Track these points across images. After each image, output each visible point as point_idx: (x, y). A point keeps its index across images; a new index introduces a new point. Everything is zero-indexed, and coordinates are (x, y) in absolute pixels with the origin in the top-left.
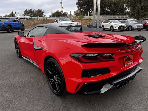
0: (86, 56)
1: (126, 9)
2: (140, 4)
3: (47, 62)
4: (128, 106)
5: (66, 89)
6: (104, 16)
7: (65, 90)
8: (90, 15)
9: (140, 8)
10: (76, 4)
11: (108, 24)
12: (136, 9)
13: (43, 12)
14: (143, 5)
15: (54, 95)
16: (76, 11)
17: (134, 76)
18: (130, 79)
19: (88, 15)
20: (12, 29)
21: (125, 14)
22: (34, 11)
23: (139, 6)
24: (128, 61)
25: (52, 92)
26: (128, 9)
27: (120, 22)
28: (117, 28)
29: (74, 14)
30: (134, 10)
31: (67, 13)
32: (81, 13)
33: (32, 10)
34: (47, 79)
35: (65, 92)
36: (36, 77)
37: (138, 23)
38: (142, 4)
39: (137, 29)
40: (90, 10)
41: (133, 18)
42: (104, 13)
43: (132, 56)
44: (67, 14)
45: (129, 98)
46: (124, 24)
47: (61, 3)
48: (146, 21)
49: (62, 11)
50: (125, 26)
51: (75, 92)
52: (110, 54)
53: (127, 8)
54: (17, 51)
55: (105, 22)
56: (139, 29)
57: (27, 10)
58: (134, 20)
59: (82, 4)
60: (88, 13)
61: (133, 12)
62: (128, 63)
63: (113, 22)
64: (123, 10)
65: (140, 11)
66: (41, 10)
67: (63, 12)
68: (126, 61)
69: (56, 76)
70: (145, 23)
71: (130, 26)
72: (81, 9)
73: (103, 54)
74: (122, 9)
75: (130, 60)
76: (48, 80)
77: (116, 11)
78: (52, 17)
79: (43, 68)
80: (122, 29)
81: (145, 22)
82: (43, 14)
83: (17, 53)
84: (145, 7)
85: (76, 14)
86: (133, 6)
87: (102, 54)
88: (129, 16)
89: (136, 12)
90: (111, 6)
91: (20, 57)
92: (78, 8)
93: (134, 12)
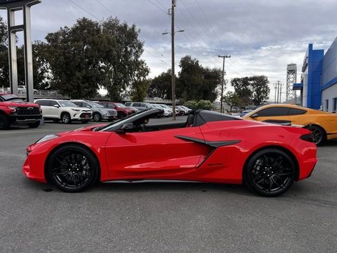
28: (78, 117)
63: (64, 105)
70: (116, 108)
80: (87, 118)
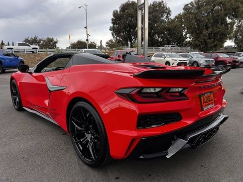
0: (142, 91)
1: (187, 38)
2: (207, 29)
3: (73, 109)
4: (214, 177)
5: (109, 153)
6: (154, 48)
7: (107, 155)
8: (132, 47)
9: (206, 36)
10: (110, 30)
11: (161, 60)
12: (201, 37)
13: (56, 42)
14: (211, 32)
15: (86, 167)
16: (110, 41)
17: (217, 128)
18: (211, 131)
19: (129, 46)
20: (3, 68)
21: (186, 45)
22: (40, 41)
23: (205, 32)
24: (207, 102)
25: (81, 162)
26: (190, 38)
27: (180, 55)
28: (175, 65)
29: (107, 46)
30: (198, 39)
31: (95, 42)
32: (117, 44)
33: (38, 39)
34: (72, 140)
35: (106, 159)
36: (51, 139)
37: (206, 58)
38: (210, 30)
39: (205, 66)
40: (133, 40)
41: (197, 50)
42: (154, 44)
43: (212, 94)
44: (96, 45)
45: (213, 165)
46: (186, 59)
47: (86, 28)
48: (218, 54)
49: (87, 40)
50: (188, 62)
51: (125, 157)
52: (180, 89)
53: (187, 36)
54: (15, 100)
55: (156, 56)
56: (209, 65)
57: (29, 39)
58: (200, 54)
59: (119, 30)
60: (129, 43)
61: (197, 42)
62: (207, 105)
63: (168, 56)
64: (182, 39)
65: (207, 41)
66: (53, 38)
67: (90, 43)
68: (204, 102)
69: (89, 134)
70: (218, 58)
71: (195, 62)
72: (118, 38)
73: (170, 88)
74: (180, 38)
75: (210, 101)
76: (73, 143)
77: (172, 40)
78: (71, 50)
79: (66, 121)
81: (217, 56)
82: (57, 45)
83: (15, 103)
84: (214, 34)
85: (111, 45)
86: (197, 33)
87: (167, 88)
88: (191, 48)
89: (202, 42)
90: (164, 34)
91: (20, 109)
92: (113, 35)
93: (199, 41)
